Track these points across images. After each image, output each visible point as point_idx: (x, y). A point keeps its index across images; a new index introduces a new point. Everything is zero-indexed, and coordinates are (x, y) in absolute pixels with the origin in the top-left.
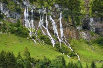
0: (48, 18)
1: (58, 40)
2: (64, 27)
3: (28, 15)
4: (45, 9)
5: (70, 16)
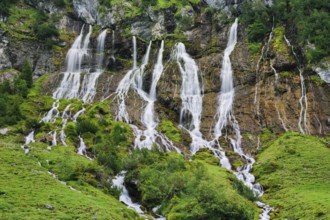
0: (166, 56)
4: (161, 18)
5: (279, 30)
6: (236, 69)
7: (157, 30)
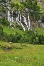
1: (27, 28)
2: (31, 21)
3: (10, 14)
6: (30, 19)
7: (19, 12)
